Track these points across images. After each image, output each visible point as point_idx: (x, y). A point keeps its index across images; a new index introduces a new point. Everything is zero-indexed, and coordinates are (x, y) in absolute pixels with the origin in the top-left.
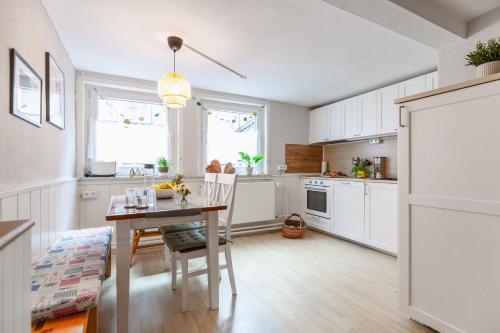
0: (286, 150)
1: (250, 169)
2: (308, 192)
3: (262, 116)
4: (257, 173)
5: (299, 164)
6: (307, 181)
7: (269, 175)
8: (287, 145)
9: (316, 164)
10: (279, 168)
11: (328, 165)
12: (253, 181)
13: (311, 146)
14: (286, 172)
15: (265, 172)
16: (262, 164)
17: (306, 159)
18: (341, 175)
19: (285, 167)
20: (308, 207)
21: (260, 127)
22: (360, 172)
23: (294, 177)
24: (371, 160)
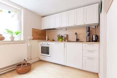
0: (33, 31)
1: (13, 38)
2: (42, 47)
3: (20, 14)
4: (17, 40)
5: (38, 37)
6: (41, 43)
7: (24, 41)
8: (33, 29)
9: (44, 37)
10: (29, 38)
11: (48, 38)
12: (14, 44)
13: (42, 30)
14: (32, 39)
15: (22, 39)
16: (20, 36)
17: (40, 35)
18: (53, 40)
19: (32, 38)
20: (42, 53)
21: (19, 19)
22: (60, 39)
23: (36, 41)
24: (63, 35)
